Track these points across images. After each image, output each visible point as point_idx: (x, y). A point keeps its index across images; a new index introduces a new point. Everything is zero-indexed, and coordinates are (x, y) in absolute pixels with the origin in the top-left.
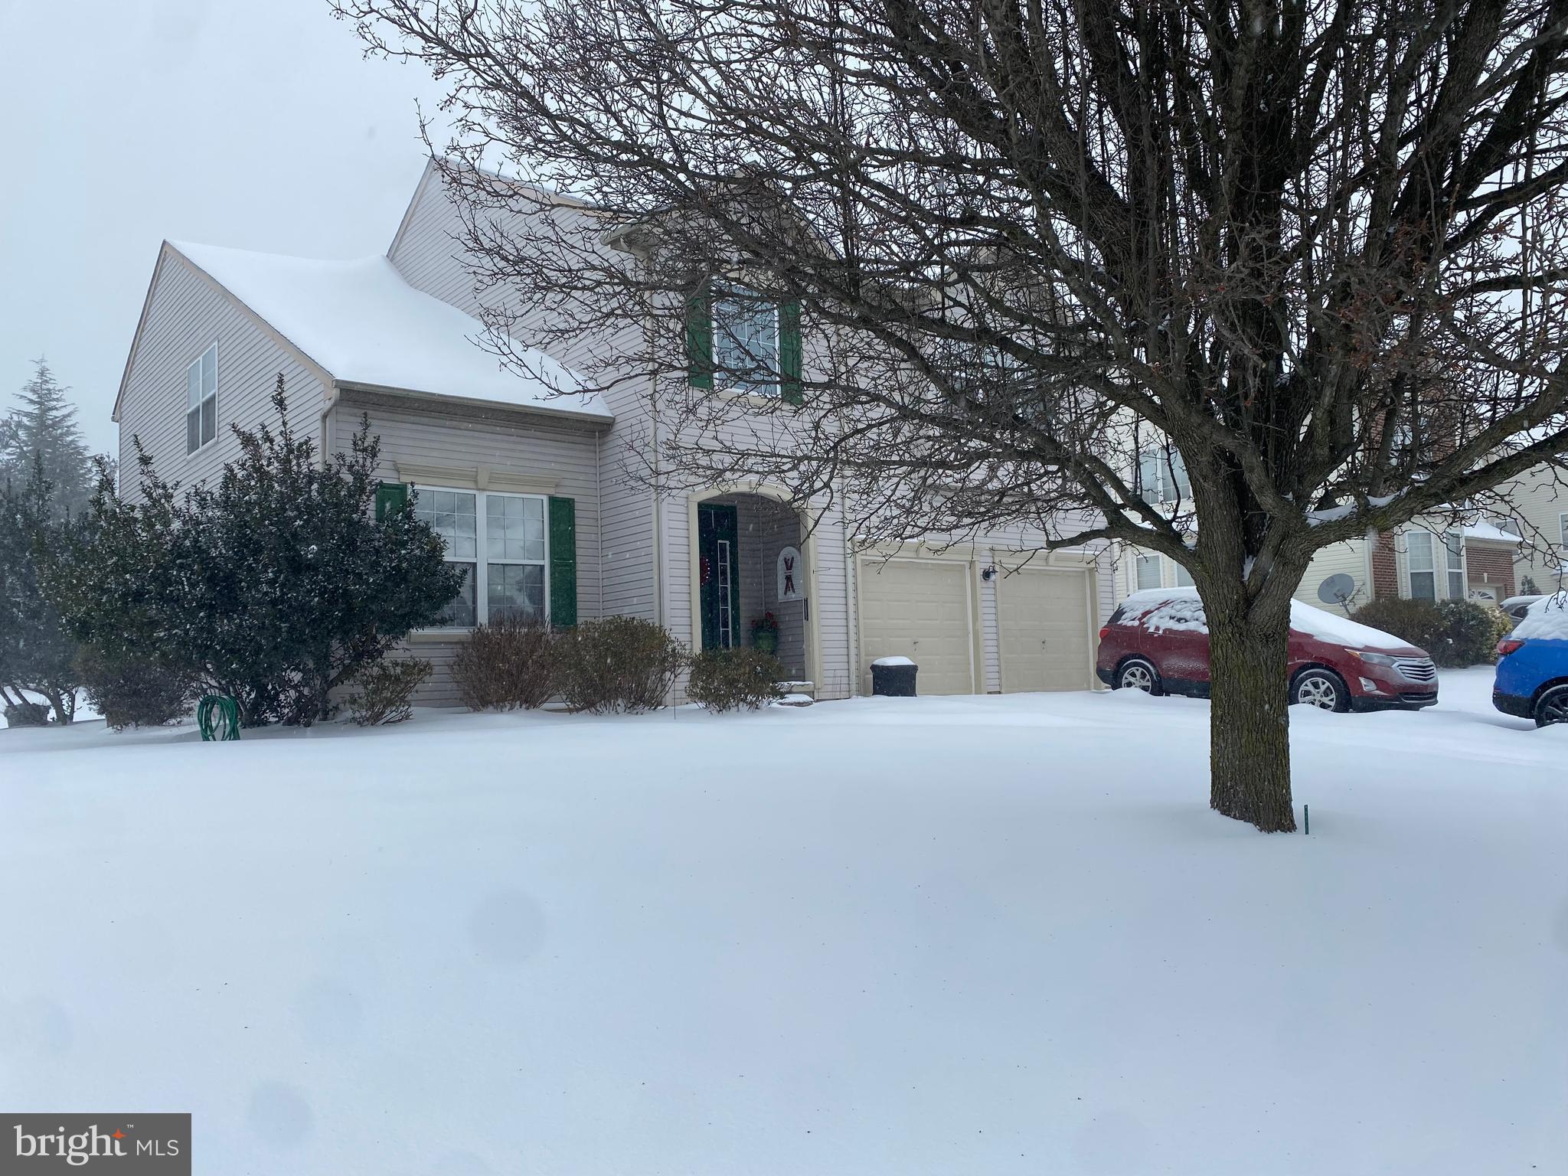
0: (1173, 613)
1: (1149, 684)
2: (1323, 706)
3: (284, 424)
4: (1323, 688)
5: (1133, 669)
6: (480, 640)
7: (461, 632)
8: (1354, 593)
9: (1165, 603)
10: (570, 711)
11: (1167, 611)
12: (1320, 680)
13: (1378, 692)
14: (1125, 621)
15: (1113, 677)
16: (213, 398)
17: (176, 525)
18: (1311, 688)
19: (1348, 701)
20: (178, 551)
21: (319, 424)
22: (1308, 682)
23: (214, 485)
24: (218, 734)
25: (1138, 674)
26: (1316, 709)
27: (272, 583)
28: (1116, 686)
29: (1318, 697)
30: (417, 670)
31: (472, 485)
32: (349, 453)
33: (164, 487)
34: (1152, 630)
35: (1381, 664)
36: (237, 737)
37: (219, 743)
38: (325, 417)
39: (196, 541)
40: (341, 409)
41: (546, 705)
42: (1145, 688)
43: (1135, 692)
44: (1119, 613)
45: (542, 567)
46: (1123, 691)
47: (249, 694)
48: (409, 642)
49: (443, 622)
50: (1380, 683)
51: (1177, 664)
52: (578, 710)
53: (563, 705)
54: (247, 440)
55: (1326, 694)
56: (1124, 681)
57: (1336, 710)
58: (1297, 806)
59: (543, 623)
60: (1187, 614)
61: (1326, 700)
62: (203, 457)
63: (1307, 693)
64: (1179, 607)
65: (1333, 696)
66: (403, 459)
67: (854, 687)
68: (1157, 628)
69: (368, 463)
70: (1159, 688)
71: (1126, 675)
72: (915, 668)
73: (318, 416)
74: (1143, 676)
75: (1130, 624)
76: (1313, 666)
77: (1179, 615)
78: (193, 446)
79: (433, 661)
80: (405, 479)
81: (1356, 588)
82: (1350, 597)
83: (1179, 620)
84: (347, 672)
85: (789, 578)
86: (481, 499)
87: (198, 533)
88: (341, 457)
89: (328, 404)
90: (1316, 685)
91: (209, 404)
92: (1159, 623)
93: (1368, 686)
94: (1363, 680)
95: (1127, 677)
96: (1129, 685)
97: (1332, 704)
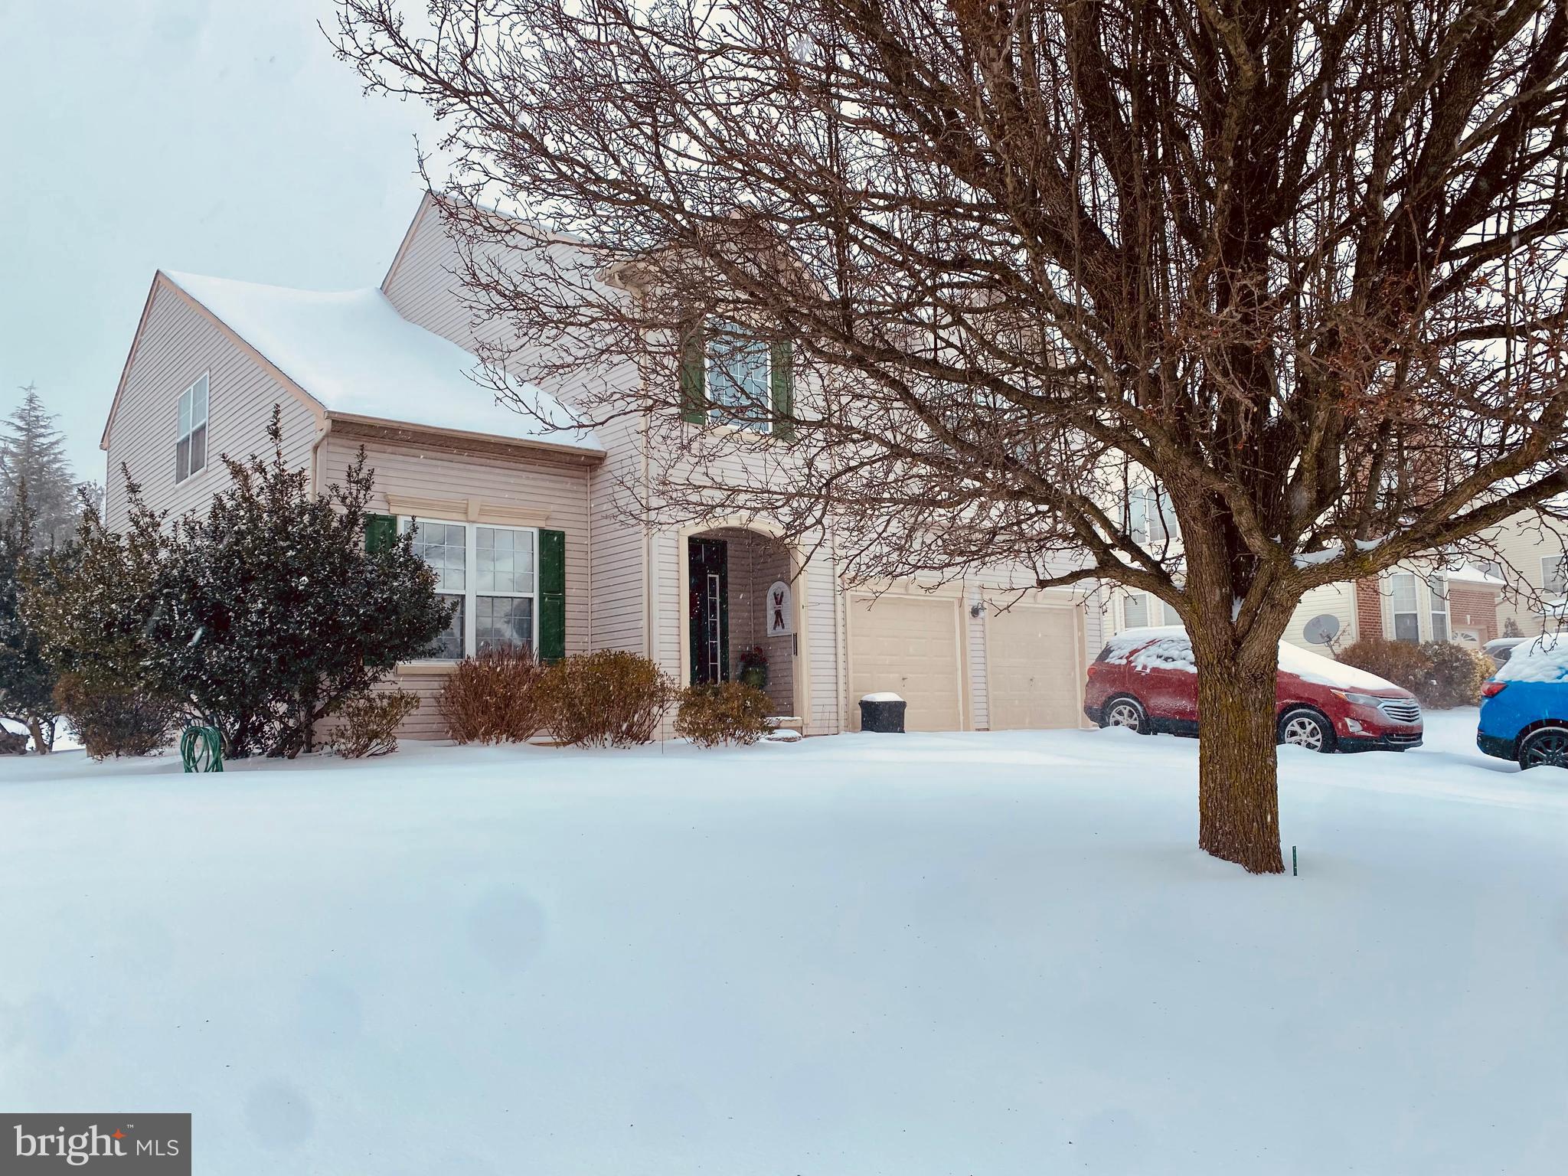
0: (1160, 651)
1: (1137, 723)
2: (1309, 746)
3: (278, 454)
4: (1309, 728)
5: (1121, 707)
6: (467, 673)
7: (447, 665)
8: (1339, 633)
9: (1153, 642)
10: (557, 745)
11: (1154, 650)
12: (1306, 720)
13: (1364, 733)
14: (1113, 660)
15: (1100, 715)
16: (203, 428)
17: (163, 554)
18: (1297, 728)
19: (1334, 742)
20: (166, 581)
21: (310, 455)
22: (1294, 722)
23: (204, 516)
24: (201, 765)
25: (1126, 712)
26: (1303, 749)
27: (261, 613)
28: (1103, 724)
29: (1304, 737)
30: (401, 702)
31: (462, 517)
32: (343, 485)
33: (152, 516)
34: (1139, 668)
35: (1365, 705)
36: (220, 769)
37: (202, 774)
38: (316, 448)
39: (184, 570)
40: (331, 440)
41: (533, 739)
42: (1133, 727)
43: (1123, 731)
44: (1107, 651)
45: (531, 600)
46: (1111, 729)
47: (233, 725)
48: (396, 675)
49: (432, 654)
50: (1367, 725)
51: (1164, 703)
52: (565, 744)
53: (549, 739)
54: (237, 471)
55: (1312, 734)
56: (1112, 720)
57: (1323, 751)
58: (1285, 847)
59: (531, 657)
60: (1175, 653)
61: (1312, 740)
62: (191, 486)
63: (1293, 734)
64: (1165, 646)
65: (1320, 736)
66: (393, 491)
67: (842, 723)
68: (1145, 667)
69: (361, 496)
70: (1149, 726)
71: (1114, 713)
72: (903, 705)
73: (310, 446)
74: (1131, 715)
75: (1117, 662)
76: (1302, 706)
77: (1166, 654)
78: (180, 477)
79: (421, 693)
80: (394, 510)
81: (1341, 629)
82: (1335, 638)
83: (1166, 659)
84: (333, 704)
85: (778, 614)
86: (471, 532)
87: (186, 562)
88: (335, 488)
89: (321, 435)
90: (1302, 725)
91: (199, 433)
92: (1146, 662)
93: (1355, 727)
94: (1348, 721)
95: (1114, 716)
96: (1117, 723)
97: (1319, 744)
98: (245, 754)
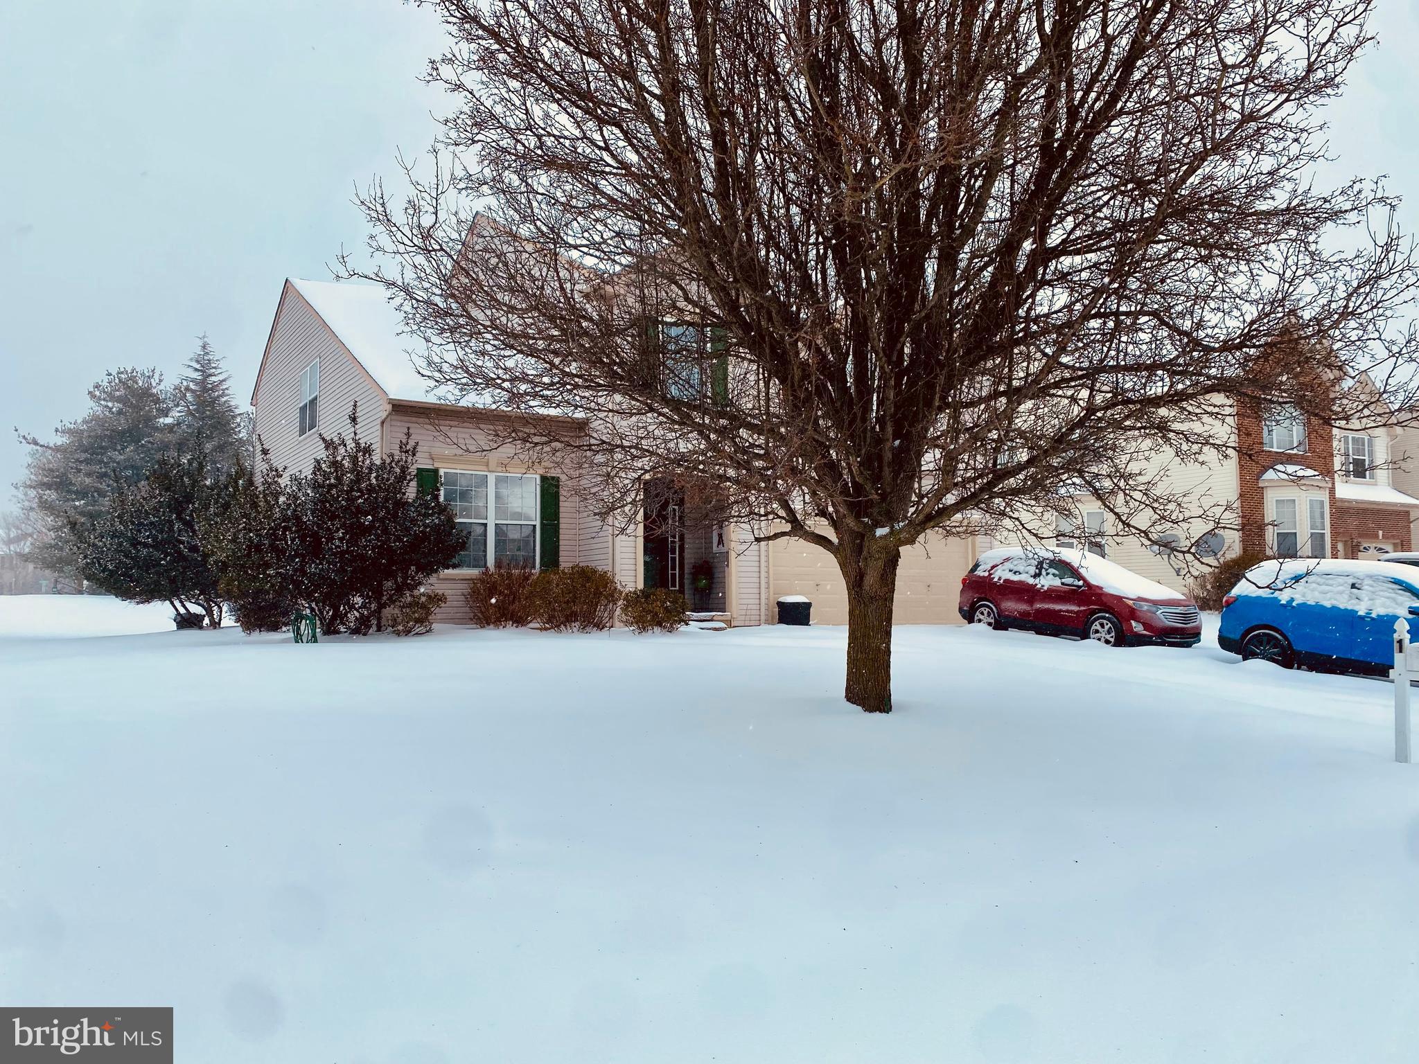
0: (1012, 567)
1: (993, 621)
2: (1107, 642)
3: (355, 434)
4: (1107, 627)
5: (982, 609)
6: (486, 577)
7: (474, 572)
8: (1224, 549)
9: (1007, 559)
10: (541, 629)
11: (1008, 565)
12: (1105, 622)
13: (1145, 632)
14: (980, 572)
15: (969, 615)
16: (316, 398)
17: (282, 499)
18: (1099, 627)
19: (1124, 639)
20: (285, 519)
21: (379, 427)
22: (1097, 623)
23: (308, 472)
24: (304, 639)
25: (985, 613)
26: (1102, 644)
27: (341, 539)
28: (971, 621)
29: (1103, 635)
30: (437, 599)
31: (484, 468)
32: (397, 452)
33: (277, 470)
34: (996, 580)
35: (1148, 611)
36: (316, 641)
37: (305, 644)
38: (383, 423)
39: (295, 511)
40: (393, 417)
41: (531, 625)
42: (990, 624)
43: (982, 627)
44: (976, 566)
45: (534, 526)
46: (974, 625)
47: (328, 613)
48: (439, 579)
49: (455, 566)
50: (1147, 626)
51: (1013, 606)
52: (546, 629)
53: (537, 625)
54: (329, 445)
55: (1109, 632)
56: (976, 618)
57: (1115, 645)
59: (534, 567)
60: (1021, 568)
61: (1108, 637)
62: (309, 440)
63: (1097, 632)
64: (1015, 563)
65: (1113, 634)
66: (435, 451)
67: (763, 618)
68: (1000, 579)
69: (409, 460)
70: (1001, 623)
71: (978, 613)
72: (808, 605)
73: (379, 421)
74: (989, 615)
75: (982, 574)
76: (1100, 611)
77: (1015, 569)
78: (302, 432)
80: (437, 465)
81: (1226, 545)
83: (1015, 573)
84: (392, 601)
85: (720, 536)
86: (491, 479)
87: (296, 506)
88: (392, 455)
89: (384, 415)
90: (1102, 625)
91: (313, 402)
92: (1002, 574)
93: (1137, 627)
94: (1133, 622)
95: (978, 615)
96: (980, 621)
98: (338, 632)
